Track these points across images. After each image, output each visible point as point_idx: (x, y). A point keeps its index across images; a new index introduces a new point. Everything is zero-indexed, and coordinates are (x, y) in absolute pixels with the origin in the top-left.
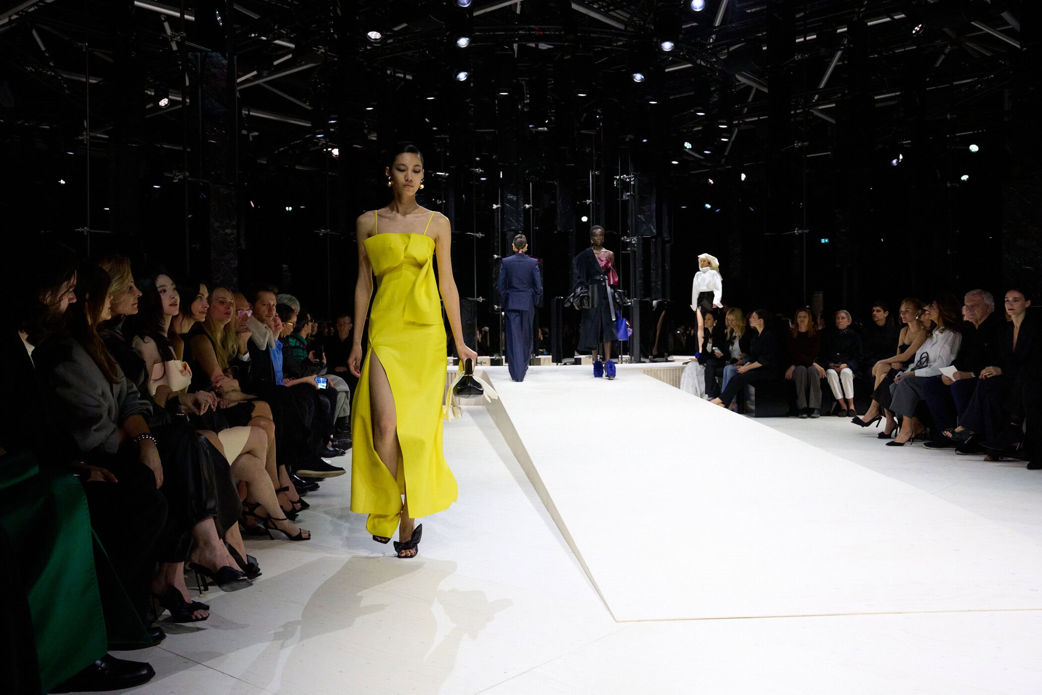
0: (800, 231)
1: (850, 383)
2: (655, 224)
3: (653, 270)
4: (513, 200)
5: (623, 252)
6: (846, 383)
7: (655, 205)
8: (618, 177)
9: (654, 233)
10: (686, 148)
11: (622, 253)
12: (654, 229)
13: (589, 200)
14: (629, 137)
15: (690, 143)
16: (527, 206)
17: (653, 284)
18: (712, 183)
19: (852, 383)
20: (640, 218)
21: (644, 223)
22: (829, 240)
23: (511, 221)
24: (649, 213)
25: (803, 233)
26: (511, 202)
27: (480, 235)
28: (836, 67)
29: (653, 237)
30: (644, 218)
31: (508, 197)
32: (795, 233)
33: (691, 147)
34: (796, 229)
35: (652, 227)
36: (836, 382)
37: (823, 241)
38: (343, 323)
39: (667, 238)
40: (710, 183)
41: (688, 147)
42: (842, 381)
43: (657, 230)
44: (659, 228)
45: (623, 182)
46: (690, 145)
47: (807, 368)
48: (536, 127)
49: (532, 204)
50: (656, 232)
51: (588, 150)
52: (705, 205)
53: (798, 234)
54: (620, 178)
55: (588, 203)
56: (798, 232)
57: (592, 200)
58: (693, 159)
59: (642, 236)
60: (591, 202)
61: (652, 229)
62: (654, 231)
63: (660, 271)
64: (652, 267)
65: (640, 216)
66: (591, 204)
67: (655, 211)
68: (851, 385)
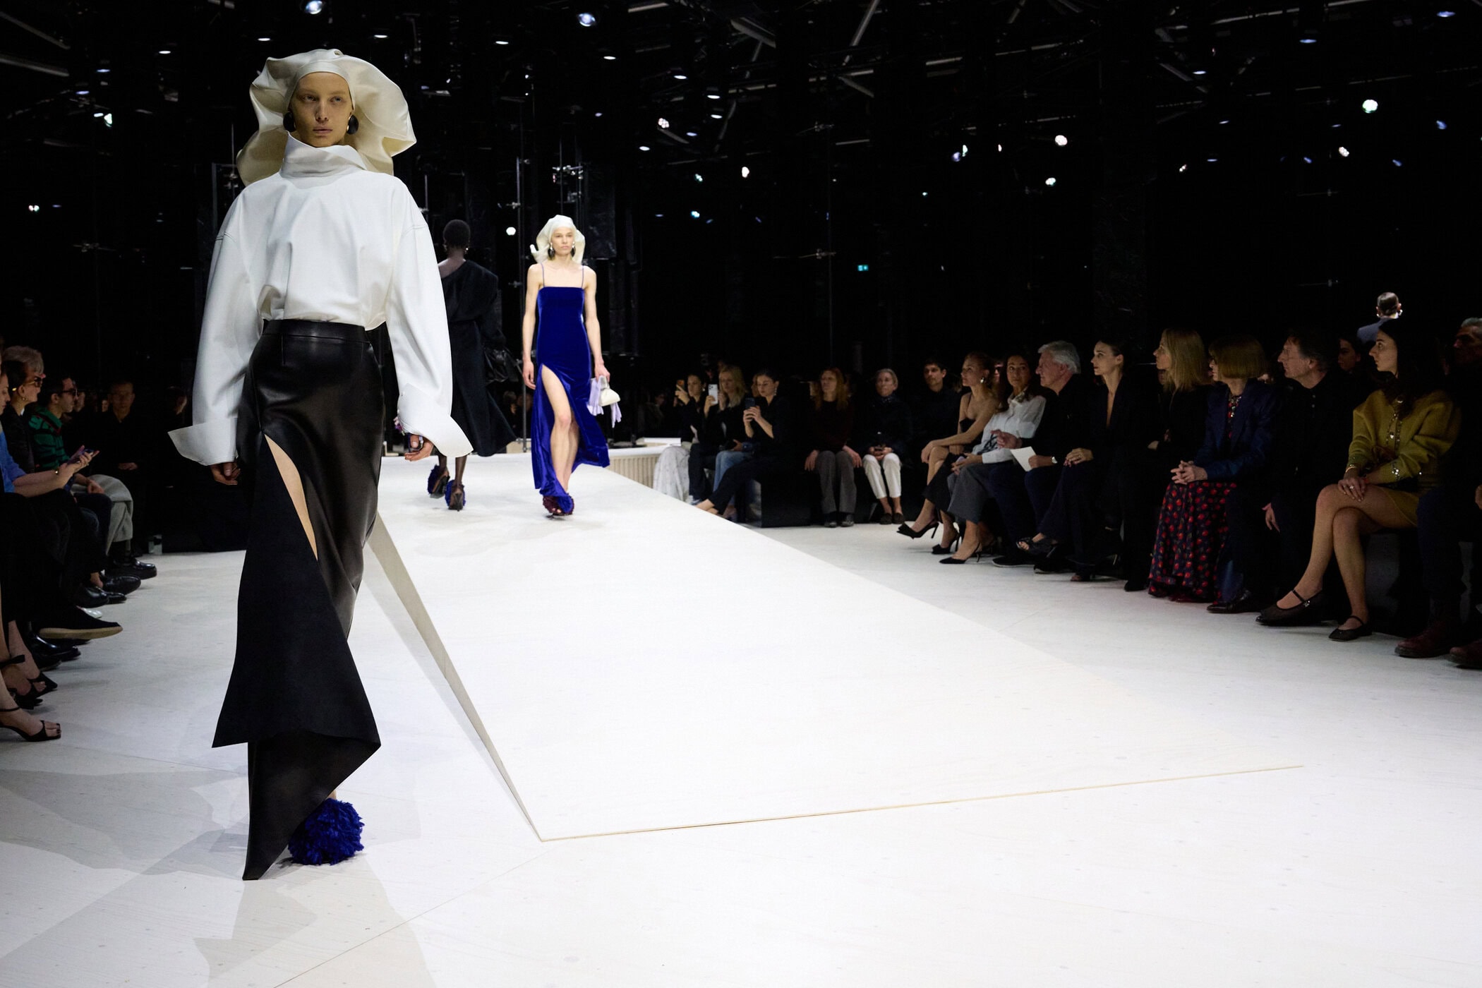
0: (823, 254)
1: (896, 473)
2: (615, 241)
3: (612, 309)
6: (891, 476)
7: (614, 211)
8: (558, 169)
9: (613, 253)
10: (660, 127)
12: (613, 248)
13: (516, 202)
14: (575, 109)
15: (666, 120)
17: (613, 331)
18: (701, 180)
19: (899, 474)
20: (592, 231)
21: (598, 238)
22: (870, 267)
24: (605, 223)
25: (827, 256)
28: (874, 16)
29: (611, 260)
30: (598, 230)
32: (816, 256)
33: (668, 126)
34: (818, 251)
35: (611, 245)
36: (878, 474)
37: (861, 268)
39: (634, 261)
40: (698, 180)
41: (664, 127)
42: (886, 472)
43: (618, 250)
44: (621, 247)
45: (566, 176)
46: (667, 122)
47: (835, 453)
48: (434, 88)
49: (429, 208)
50: (616, 252)
51: (513, 126)
52: (691, 214)
53: (820, 258)
54: (562, 169)
55: (514, 208)
56: (820, 255)
57: (521, 202)
58: (672, 144)
59: (595, 258)
60: (518, 206)
61: (611, 248)
62: (613, 250)
63: (623, 310)
64: (611, 305)
65: (592, 228)
66: (519, 209)
67: (614, 220)
68: (897, 477)
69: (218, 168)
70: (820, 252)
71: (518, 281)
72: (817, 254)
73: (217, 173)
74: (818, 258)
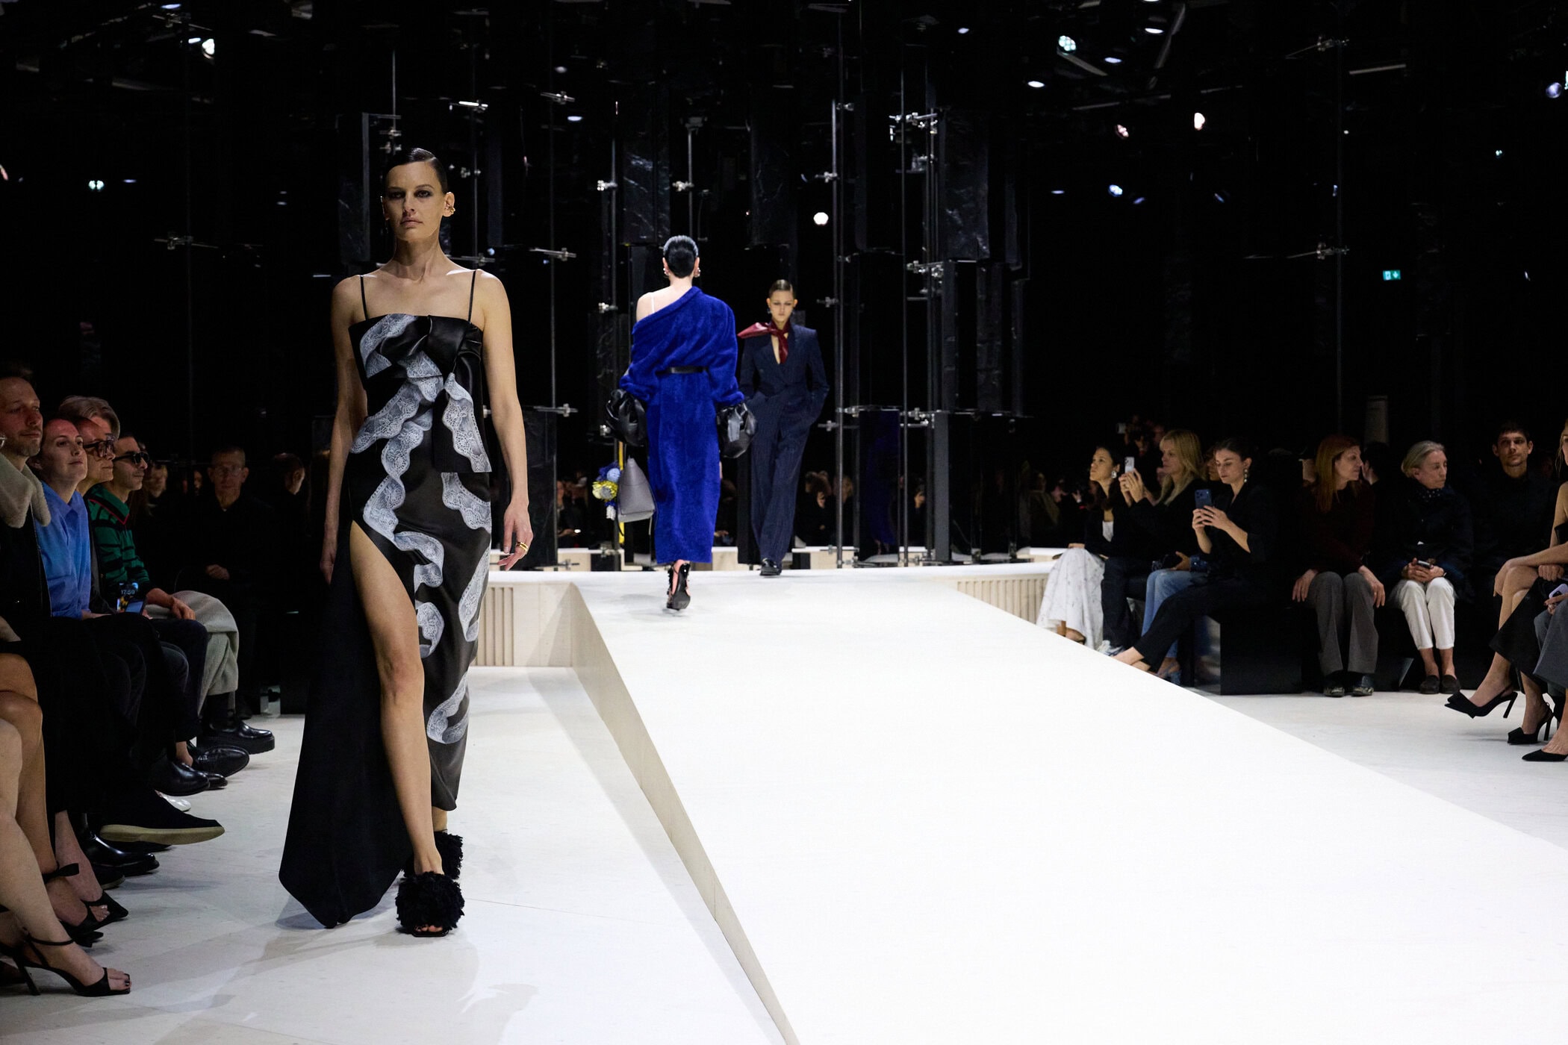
0: (1328, 251)
2: (987, 232)
3: (982, 342)
4: (645, 170)
5: (910, 299)
6: (1438, 614)
7: (986, 186)
8: (898, 118)
9: (985, 253)
10: (1062, 49)
11: (909, 302)
12: (984, 245)
13: (831, 172)
14: (926, 22)
15: (1072, 38)
16: (681, 186)
17: (982, 377)
18: (1126, 134)
19: (1452, 612)
20: (950, 217)
21: (960, 228)
22: (1402, 275)
23: (639, 221)
24: (971, 205)
25: (1335, 255)
26: (638, 173)
27: (564, 254)
29: (982, 263)
30: (960, 215)
31: (634, 163)
32: (1317, 255)
33: (1074, 47)
34: (1320, 246)
35: (980, 239)
36: (1417, 611)
37: (1388, 275)
38: (229, 467)
39: (1017, 264)
40: (1121, 134)
41: (1067, 49)
42: (1429, 609)
43: (991, 248)
44: (996, 240)
45: (911, 129)
46: (1073, 42)
47: (1343, 577)
49: (693, 182)
50: (988, 251)
51: (827, 52)
52: (1108, 188)
53: (1323, 258)
54: (903, 119)
55: (827, 180)
56: (1322, 253)
57: (838, 172)
58: (1079, 77)
59: (955, 259)
60: (834, 179)
61: (981, 244)
62: (984, 248)
63: (999, 343)
64: (980, 334)
65: (950, 212)
66: (835, 183)
67: (986, 199)
68: (1449, 619)
69: (371, 120)
70: (1322, 248)
71: (831, 298)
72: (1319, 252)
73: (370, 128)
74: (1319, 258)
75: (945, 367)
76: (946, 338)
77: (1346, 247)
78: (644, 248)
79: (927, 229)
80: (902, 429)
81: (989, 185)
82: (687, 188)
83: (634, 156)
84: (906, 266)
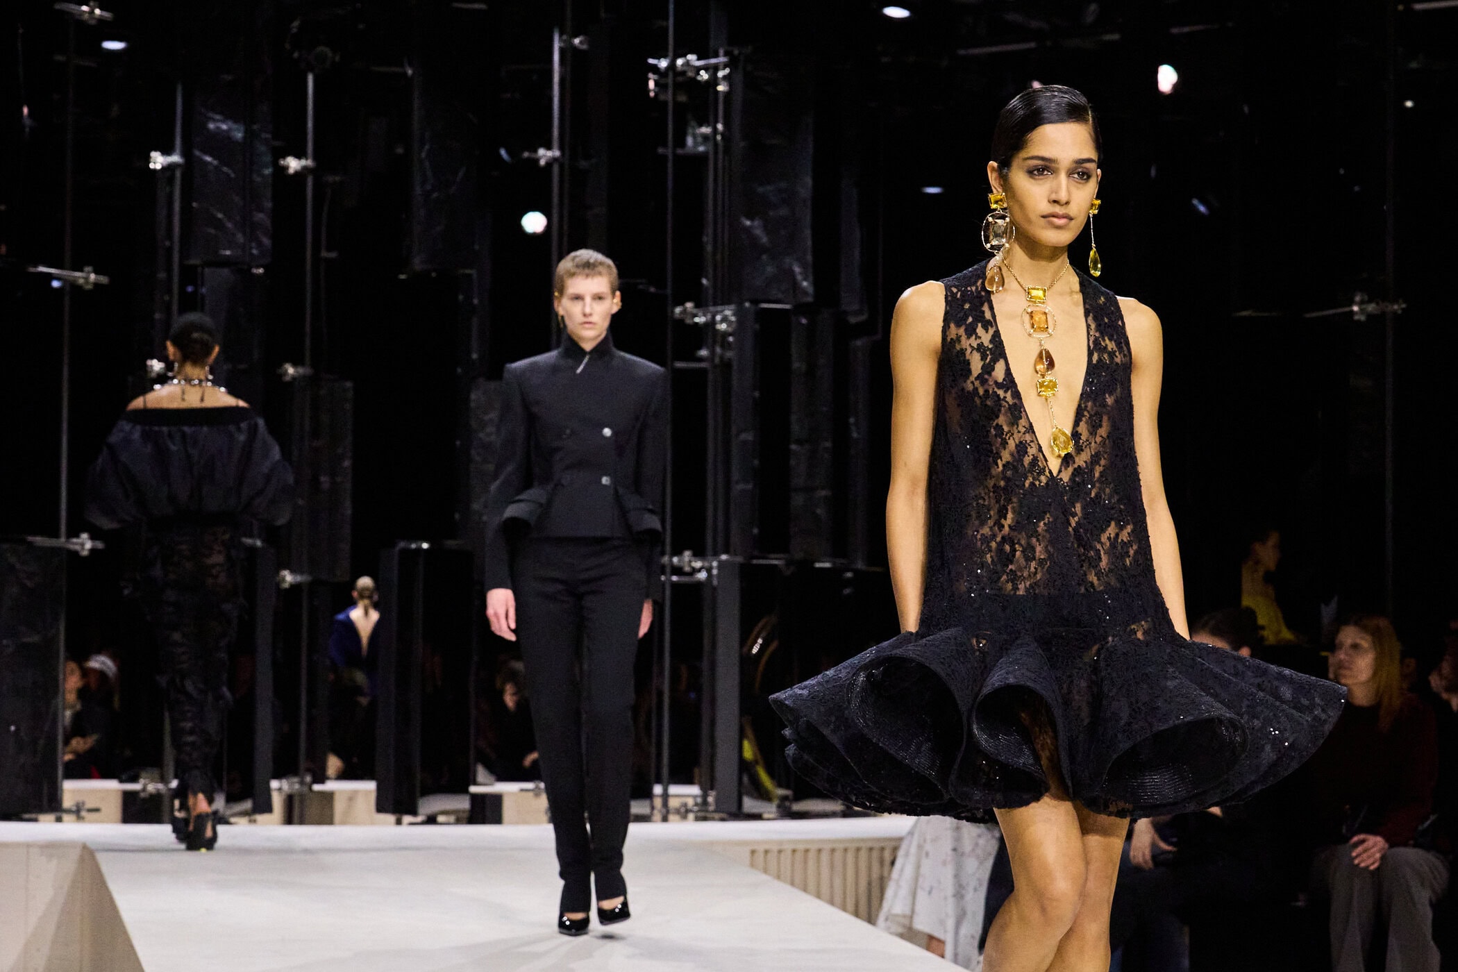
0: (1371, 308)
2: (809, 258)
3: (799, 442)
4: (229, 138)
7: (809, 181)
8: (663, 64)
9: (805, 293)
12: (805, 279)
13: (549, 148)
16: (293, 164)
17: (798, 500)
20: (748, 230)
21: (764, 250)
23: (219, 225)
24: (784, 212)
25: (1383, 314)
26: (219, 144)
27: (89, 277)
29: (800, 309)
30: (765, 228)
31: (211, 126)
32: (1352, 312)
34: (1358, 299)
35: (797, 269)
39: (860, 312)
43: (816, 284)
44: (825, 273)
45: (682, 81)
49: (315, 159)
50: (811, 290)
53: (1363, 318)
54: (672, 65)
55: (542, 162)
56: (1362, 311)
57: (561, 148)
59: (755, 302)
60: (555, 159)
61: (799, 277)
62: (805, 284)
63: (828, 444)
64: (795, 428)
65: (748, 223)
66: (556, 169)
67: (809, 203)
70: (1361, 303)
72: (1356, 308)
74: (1356, 317)
75: (737, 483)
76: (738, 435)
77: (1401, 301)
78: (225, 271)
79: (709, 248)
80: (663, 584)
81: (814, 179)
82: (305, 168)
83: (211, 115)
84: (673, 312)
